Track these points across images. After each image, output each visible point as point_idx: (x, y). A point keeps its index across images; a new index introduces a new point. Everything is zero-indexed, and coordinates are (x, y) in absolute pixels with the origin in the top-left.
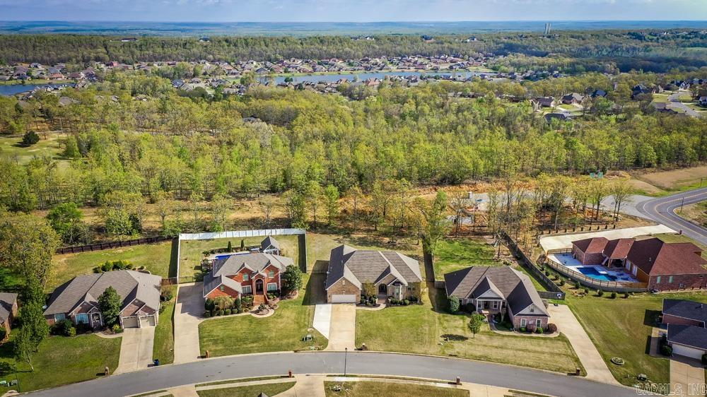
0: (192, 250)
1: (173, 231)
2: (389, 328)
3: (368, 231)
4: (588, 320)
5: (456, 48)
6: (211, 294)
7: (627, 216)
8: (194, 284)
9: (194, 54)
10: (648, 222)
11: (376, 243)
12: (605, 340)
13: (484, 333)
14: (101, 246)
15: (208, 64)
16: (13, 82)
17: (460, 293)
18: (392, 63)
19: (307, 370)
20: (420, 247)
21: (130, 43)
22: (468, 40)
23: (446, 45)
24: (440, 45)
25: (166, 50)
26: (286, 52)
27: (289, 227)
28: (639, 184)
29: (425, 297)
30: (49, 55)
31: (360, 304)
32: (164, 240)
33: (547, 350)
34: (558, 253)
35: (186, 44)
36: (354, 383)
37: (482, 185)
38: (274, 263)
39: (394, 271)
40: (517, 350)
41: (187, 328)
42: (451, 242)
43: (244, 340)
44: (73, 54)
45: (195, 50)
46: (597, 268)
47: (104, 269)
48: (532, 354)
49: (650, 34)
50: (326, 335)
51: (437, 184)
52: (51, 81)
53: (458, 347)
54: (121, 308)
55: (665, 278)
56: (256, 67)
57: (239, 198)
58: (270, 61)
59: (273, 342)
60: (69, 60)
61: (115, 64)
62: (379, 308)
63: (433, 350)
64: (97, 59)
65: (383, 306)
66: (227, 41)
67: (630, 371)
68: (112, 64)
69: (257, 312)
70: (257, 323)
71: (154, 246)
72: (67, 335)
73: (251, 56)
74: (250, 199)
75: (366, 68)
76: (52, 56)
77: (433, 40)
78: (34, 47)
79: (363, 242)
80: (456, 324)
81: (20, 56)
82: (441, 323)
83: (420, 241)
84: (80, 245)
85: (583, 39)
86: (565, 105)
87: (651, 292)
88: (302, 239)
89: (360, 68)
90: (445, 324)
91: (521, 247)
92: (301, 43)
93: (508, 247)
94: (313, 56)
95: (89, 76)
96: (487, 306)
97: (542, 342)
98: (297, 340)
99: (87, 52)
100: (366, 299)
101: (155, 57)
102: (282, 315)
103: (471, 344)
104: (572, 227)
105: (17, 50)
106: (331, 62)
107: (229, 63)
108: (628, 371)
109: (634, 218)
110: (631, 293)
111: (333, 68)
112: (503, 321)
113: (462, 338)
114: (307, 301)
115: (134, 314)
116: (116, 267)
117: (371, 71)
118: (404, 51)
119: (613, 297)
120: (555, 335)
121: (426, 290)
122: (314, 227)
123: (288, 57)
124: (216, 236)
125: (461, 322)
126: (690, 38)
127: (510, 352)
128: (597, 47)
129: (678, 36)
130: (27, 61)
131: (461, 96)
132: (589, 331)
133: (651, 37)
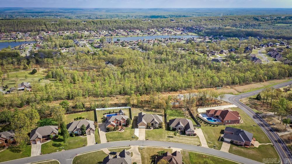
0: (100, 113)
1: (94, 108)
2: (154, 135)
3: (149, 107)
4: (205, 132)
5: (184, 24)
6: (108, 126)
7: (225, 102)
8: (102, 123)
9: (80, 28)
10: (230, 104)
11: (151, 111)
12: (209, 137)
13: (178, 136)
14: (75, 112)
15: (86, 32)
16: (11, 41)
17: (172, 126)
18: (159, 31)
19: (134, 145)
20: (163, 112)
21: (54, 23)
22: (189, 21)
23: (180, 23)
24: (178, 23)
25: (69, 26)
26: (117, 27)
27: (126, 106)
28: (232, 90)
29: (164, 127)
30: (23, 29)
31: (147, 128)
32: (91, 110)
33: (193, 140)
34: (203, 114)
35: (77, 23)
36: (145, 148)
37: (183, 91)
38: (124, 118)
39: (155, 120)
40: (186, 140)
41: (103, 135)
42: (172, 110)
43: (117, 138)
44: (33, 28)
45: (81, 26)
46: (212, 118)
47: (77, 119)
48: (189, 141)
49: (262, 18)
50: (138, 137)
51: (170, 91)
52: (26, 40)
53: (171, 139)
54: (86, 130)
55: (228, 121)
56: (105, 33)
57: (110, 97)
58: (110, 30)
59: (125, 138)
60: (31, 31)
61: (50, 32)
62: (151, 130)
63: (165, 140)
64: (42, 30)
65: (152, 129)
66: (93, 22)
67: (213, 145)
68: (48, 32)
69: (120, 131)
70: (120, 134)
71: (89, 112)
72: (73, 136)
73: (103, 29)
74: (113, 97)
75: (149, 34)
76: (25, 29)
77: (175, 21)
78: (17, 25)
79: (147, 110)
80: (171, 133)
81: (12, 29)
82: (167, 133)
83: (164, 110)
84: (69, 112)
85: (235, 20)
86: (220, 54)
87: (224, 125)
88: (130, 109)
89: (146, 34)
90: (168, 134)
91: (192, 112)
92: (123, 23)
93: (188, 112)
94: (127, 28)
95: (40, 38)
96: (180, 129)
97: (192, 138)
98: (131, 138)
99: (38, 27)
100: (148, 127)
101: (65, 29)
102: (126, 131)
103: (174, 138)
104: (208, 105)
105: (11, 27)
106: (135, 31)
107: (94, 32)
108: (212, 145)
109: (227, 102)
110: (219, 125)
111: (135, 34)
112: (183, 133)
113: (172, 137)
114: (133, 128)
115: (89, 131)
116: (80, 118)
117: (150, 35)
118: (163, 26)
119: (214, 126)
120: (196, 136)
121: (164, 124)
122: (133, 106)
123: (118, 29)
124: (106, 109)
125: (173, 133)
126: (277, 20)
127: (184, 140)
128: (240, 24)
129: (272, 19)
130: (15, 31)
131: (183, 50)
132: (205, 135)
133: (262, 19)
